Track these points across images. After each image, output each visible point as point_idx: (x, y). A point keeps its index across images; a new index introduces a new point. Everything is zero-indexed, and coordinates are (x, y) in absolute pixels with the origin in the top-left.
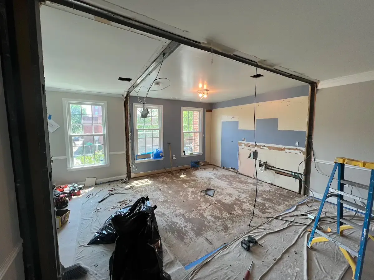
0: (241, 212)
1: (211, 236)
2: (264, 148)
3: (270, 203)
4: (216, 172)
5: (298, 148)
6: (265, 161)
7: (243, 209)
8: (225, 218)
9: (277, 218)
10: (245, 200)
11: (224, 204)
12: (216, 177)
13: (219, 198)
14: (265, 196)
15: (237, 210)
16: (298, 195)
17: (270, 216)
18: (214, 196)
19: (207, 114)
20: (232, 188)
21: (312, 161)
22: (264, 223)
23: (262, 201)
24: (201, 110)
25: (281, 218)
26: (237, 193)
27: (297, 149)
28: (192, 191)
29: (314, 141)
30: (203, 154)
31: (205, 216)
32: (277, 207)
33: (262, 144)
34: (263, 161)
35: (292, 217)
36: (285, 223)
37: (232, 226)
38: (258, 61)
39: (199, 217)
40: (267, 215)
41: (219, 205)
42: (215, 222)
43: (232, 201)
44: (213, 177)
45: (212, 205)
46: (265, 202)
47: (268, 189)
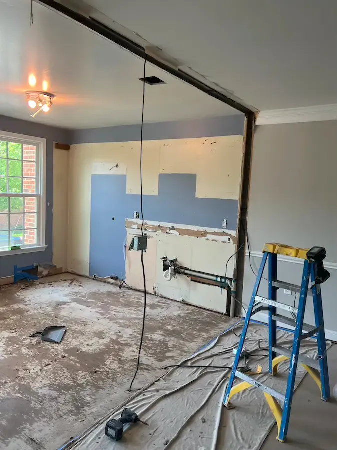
0: (118, 366)
1: (40, 431)
2: (172, 232)
3: (175, 340)
4: (77, 289)
5: (226, 231)
6: (174, 259)
7: (122, 359)
8: (81, 385)
9: (183, 365)
10: (129, 341)
11: (83, 357)
12: (74, 301)
13: (74, 343)
14: (169, 328)
15: (111, 364)
16: (224, 318)
17: (172, 363)
18: (64, 342)
19: (57, 153)
20: (108, 318)
21: (246, 254)
22: (158, 379)
23: (161, 338)
24: (43, 143)
25: (189, 364)
26: (116, 328)
27: (224, 234)
28: (8, 338)
29: (249, 219)
30: (47, 249)
31: (34, 389)
32: (187, 344)
33: (170, 225)
34: (170, 258)
35: (207, 360)
36: (196, 371)
37: (94, 398)
38: (146, 47)
39: (19, 395)
40: (166, 363)
41: (72, 360)
42: (56, 399)
43: (101, 347)
44: (66, 299)
45: (56, 361)
46: (167, 339)
47: (176, 314)
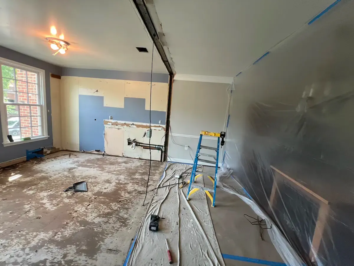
0: (129, 195)
4: (76, 159)
7: (129, 191)
8: (117, 210)
10: (126, 181)
11: (106, 195)
12: (79, 166)
13: (96, 189)
14: (141, 171)
15: (125, 195)
16: (160, 163)
17: (154, 187)
18: (90, 190)
22: (153, 196)
25: (161, 186)
26: (114, 176)
31: (90, 221)
32: (153, 177)
36: (166, 188)
40: (151, 188)
41: (101, 199)
43: (114, 188)
45: (92, 201)
46: (143, 177)
47: (139, 164)
